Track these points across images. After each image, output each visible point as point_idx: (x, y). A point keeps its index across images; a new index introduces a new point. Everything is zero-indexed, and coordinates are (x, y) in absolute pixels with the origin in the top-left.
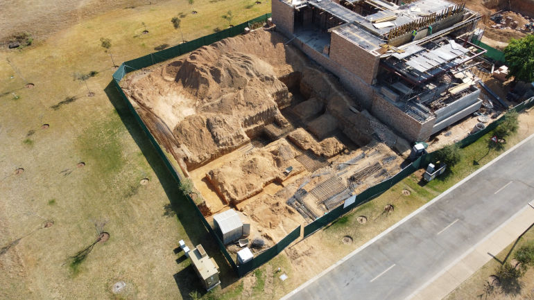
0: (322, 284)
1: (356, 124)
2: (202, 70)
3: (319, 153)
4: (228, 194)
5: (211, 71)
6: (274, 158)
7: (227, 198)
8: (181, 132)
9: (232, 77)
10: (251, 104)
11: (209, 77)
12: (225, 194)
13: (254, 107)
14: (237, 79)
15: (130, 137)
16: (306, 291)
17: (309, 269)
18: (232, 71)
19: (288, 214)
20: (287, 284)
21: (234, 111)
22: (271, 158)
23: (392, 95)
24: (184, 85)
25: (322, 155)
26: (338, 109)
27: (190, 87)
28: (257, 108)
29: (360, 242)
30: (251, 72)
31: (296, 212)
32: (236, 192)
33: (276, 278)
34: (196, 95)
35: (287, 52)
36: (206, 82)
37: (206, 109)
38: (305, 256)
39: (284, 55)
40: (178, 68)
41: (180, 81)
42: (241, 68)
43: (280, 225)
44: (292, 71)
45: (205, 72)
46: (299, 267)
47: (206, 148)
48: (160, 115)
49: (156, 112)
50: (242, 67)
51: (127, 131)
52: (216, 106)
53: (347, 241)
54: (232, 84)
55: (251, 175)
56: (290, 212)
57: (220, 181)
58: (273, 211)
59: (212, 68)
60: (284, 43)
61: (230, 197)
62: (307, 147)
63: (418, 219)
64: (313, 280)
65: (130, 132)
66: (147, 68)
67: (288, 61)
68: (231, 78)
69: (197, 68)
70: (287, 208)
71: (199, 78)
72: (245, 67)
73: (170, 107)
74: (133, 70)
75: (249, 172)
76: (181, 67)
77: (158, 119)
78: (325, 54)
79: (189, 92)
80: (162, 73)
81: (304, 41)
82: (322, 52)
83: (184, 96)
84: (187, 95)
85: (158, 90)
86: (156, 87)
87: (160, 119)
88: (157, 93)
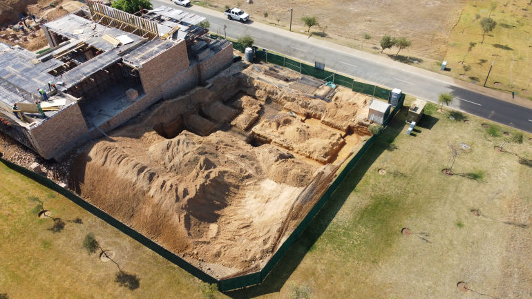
1: (225, 84)
3: (259, 108)
4: (338, 140)
5: (206, 169)
6: (283, 125)
10: (232, 142)
12: (339, 142)
19: (340, 99)
23: (207, 52)
25: (260, 106)
27: (227, 196)
31: (335, 96)
34: (237, 187)
36: (222, 173)
37: (259, 170)
43: (350, 101)
45: (209, 174)
49: (285, 214)
52: (252, 162)
54: (214, 155)
55: (311, 133)
56: (337, 98)
57: (330, 147)
59: (201, 168)
61: (339, 138)
62: (256, 115)
69: (206, 182)
70: (335, 101)
72: (187, 143)
75: (309, 135)
76: (191, 217)
77: (295, 205)
78: (137, 98)
79: (234, 197)
80: (204, 242)
81: (106, 119)
82: (133, 102)
83: (243, 201)
84: (240, 198)
85: (244, 231)
86: (237, 237)
87: (293, 205)
88: (250, 229)
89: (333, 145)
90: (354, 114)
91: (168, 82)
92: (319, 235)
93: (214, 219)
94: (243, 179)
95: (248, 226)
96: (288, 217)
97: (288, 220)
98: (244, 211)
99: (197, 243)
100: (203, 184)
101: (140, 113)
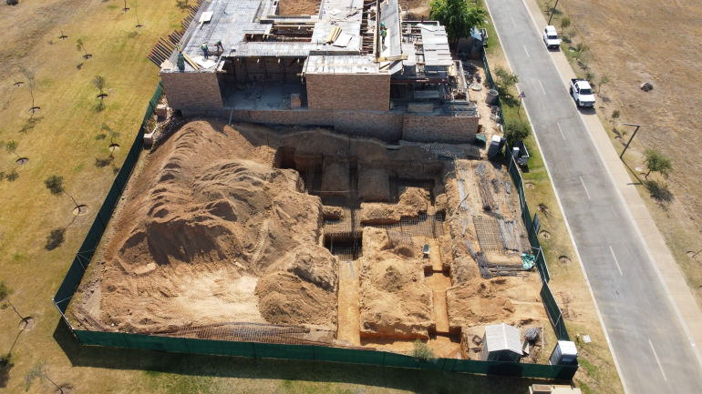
0: (608, 312)
1: (413, 159)
2: (200, 219)
3: (416, 213)
4: (419, 327)
5: (212, 212)
6: (394, 252)
7: (423, 333)
8: (283, 312)
9: (246, 201)
10: (300, 215)
11: (219, 221)
12: (414, 331)
13: (306, 217)
14: (253, 199)
15: (233, 381)
16: (611, 330)
17: (585, 311)
18: (239, 193)
19: (501, 287)
20: (596, 341)
21: (296, 238)
22: (392, 255)
23: (425, 108)
24: (186, 259)
25: (420, 212)
26: (379, 156)
27: (201, 254)
28: (310, 215)
29: (572, 253)
30: (255, 179)
31: (504, 278)
32: (422, 317)
33: (586, 347)
34: (222, 257)
35: (241, 132)
36: (222, 230)
37: (264, 262)
38: (569, 304)
39: (244, 139)
40: (144, 244)
41: (171, 259)
42: (241, 182)
43: (513, 302)
44: (274, 151)
45: (206, 218)
46: (579, 318)
47: (326, 305)
48: (219, 320)
49: (205, 323)
50: (241, 179)
51: (216, 379)
52: (272, 249)
53: (564, 262)
54: (253, 210)
55: (405, 288)
56: (500, 282)
57: (392, 323)
58: (487, 297)
59: (208, 207)
60: (227, 123)
61: (424, 328)
62: (398, 217)
63: (564, 199)
64: (600, 317)
65: (222, 376)
66: (83, 282)
67: (255, 143)
68: (244, 203)
69: (189, 222)
70: (492, 282)
71: (207, 232)
72: (245, 178)
73: (213, 300)
74: (68, 301)
75: (399, 288)
76: (146, 239)
77: (226, 326)
78: (297, 108)
79: (206, 262)
80: (123, 269)
81: (249, 108)
82: (290, 108)
83: (206, 272)
84: (208, 268)
85: (157, 295)
86: (146, 294)
87: (226, 324)
88: (164, 299)
89: (398, 325)
90: (484, 320)
91: (348, 112)
92: (181, 372)
93: (162, 260)
94: (239, 255)
95: (166, 296)
96: (201, 327)
97: (196, 330)
98: (189, 281)
99: (117, 264)
100: (185, 221)
101: (294, 125)
